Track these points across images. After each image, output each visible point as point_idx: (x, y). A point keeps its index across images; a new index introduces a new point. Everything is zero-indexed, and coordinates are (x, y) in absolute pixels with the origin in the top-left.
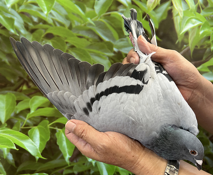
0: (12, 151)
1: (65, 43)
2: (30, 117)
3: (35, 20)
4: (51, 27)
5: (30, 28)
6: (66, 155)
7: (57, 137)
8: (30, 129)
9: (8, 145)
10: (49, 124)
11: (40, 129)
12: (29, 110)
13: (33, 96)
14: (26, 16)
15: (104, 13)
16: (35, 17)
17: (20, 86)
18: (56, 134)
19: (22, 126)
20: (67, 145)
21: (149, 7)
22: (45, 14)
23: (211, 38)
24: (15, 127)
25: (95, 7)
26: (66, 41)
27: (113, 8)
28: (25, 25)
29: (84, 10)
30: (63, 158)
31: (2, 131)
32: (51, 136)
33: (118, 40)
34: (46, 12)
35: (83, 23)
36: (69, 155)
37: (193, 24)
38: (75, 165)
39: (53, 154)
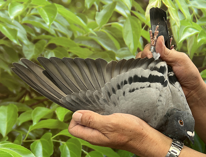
1: (68, 53)
2: (32, 130)
3: (38, 30)
5: (33, 39)
7: (61, 151)
8: (32, 142)
10: (52, 136)
11: (42, 142)
12: (31, 122)
13: (35, 108)
14: (29, 27)
15: (105, 24)
16: (38, 28)
17: (22, 97)
18: (60, 147)
19: (23, 139)
21: (148, 18)
22: (47, 25)
24: (16, 141)
25: (96, 19)
26: (68, 51)
27: (113, 19)
28: (28, 35)
29: (85, 21)
31: (2, 145)
32: (54, 150)
33: (120, 49)
34: (48, 24)
35: (85, 34)
37: (191, 32)
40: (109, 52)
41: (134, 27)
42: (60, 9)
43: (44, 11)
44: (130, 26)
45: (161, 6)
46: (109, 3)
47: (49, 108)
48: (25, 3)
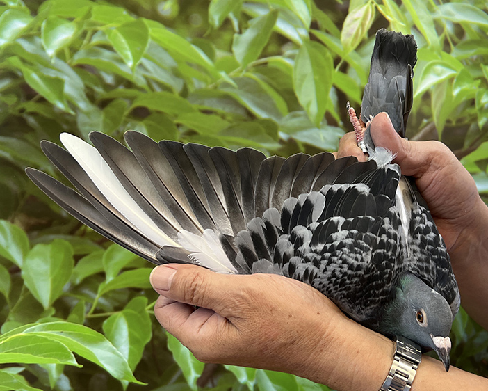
0: (68, 370)
1: (175, 127)
2: (105, 291)
3: (109, 79)
4: (142, 95)
5: (99, 98)
6: (189, 373)
7: (168, 334)
8: (106, 318)
9: (60, 357)
10: (149, 304)
11: (129, 318)
12: (102, 275)
14: (89, 73)
15: (253, 61)
16: (107, 73)
19: (87, 312)
21: (346, 45)
22: (129, 67)
23: (476, 102)
24: (72, 316)
25: (234, 49)
26: (176, 121)
27: (272, 48)
28: (87, 91)
29: (211, 55)
30: (182, 379)
31: (44, 326)
33: (287, 115)
34: (130, 64)
35: (212, 83)
36: (197, 372)
37: (439, 75)
39: (160, 373)
40: (264, 122)
41: (316, 65)
42: (156, 31)
43: (119, 35)
44: (308, 63)
45: (375, 18)
46: (260, 13)
48: (78, 19)
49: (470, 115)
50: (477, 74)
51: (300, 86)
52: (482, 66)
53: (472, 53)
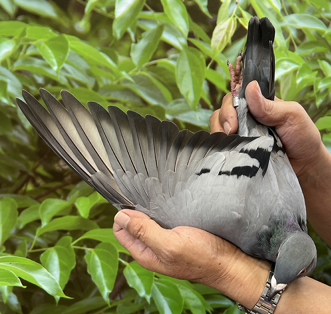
0: (16, 290)
2: (41, 233)
3: (40, 80)
6: (103, 289)
7: (87, 262)
8: (42, 252)
9: (10, 281)
10: (73, 241)
11: (59, 252)
12: (38, 222)
13: (44, 200)
14: (25, 76)
15: (146, 62)
16: (39, 75)
17: (22, 186)
18: (85, 257)
19: (29, 249)
20: (104, 273)
21: (215, 49)
22: (54, 70)
23: (314, 88)
24: (18, 251)
25: (132, 54)
27: (160, 53)
29: (115, 59)
30: (99, 294)
32: (77, 261)
33: (172, 102)
34: (55, 68)
35: (116, 80)
36: (109, 288)
37: (285, 68)
38: (119, 304)
39: (82, 290)
40: (154, 107)
41: (193, 64)
42: (73, 43)
43: (47, 48)
44: (187, 63)
45: (237, 27)
46: (151, 27)
47: (65, 199)
48: (16, 37)
49: (310, 98)
50: (315, 67)
51: (181, 80)
52: (319, 60)
53: (311, 51)
